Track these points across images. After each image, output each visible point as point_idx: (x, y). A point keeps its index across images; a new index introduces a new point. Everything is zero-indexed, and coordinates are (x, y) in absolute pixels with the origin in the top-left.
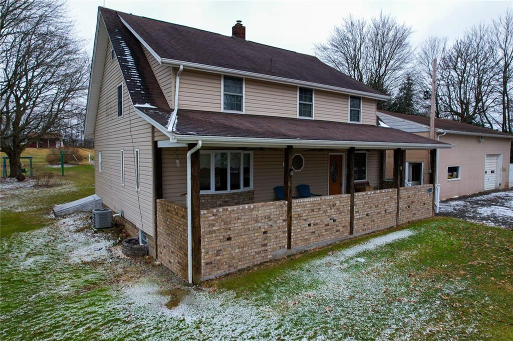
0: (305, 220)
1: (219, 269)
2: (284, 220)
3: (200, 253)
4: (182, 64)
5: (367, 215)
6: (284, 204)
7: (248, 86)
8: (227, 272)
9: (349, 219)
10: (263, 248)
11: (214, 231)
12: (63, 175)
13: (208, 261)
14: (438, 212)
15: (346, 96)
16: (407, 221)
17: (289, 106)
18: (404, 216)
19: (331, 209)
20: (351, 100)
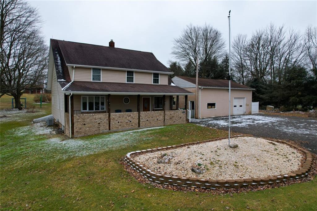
0: (117, 120)
1: (81, 134)
2: (107, 120)
3: (74, 128)
4: (75, 65)
5: (147, 120)
6: (107, 114)
7: (103, 71)
8: (84, 135)
9: (137, 121)
10: (98, 129)
11: (79, 122)
12: (41, 107)
13: (77, 131)
14: (190, 122)
15: (151, 73)
16: (170, 124)
17: (122, 78)
18: (168, 122)
19: (129, 117)
20: (154, 75)
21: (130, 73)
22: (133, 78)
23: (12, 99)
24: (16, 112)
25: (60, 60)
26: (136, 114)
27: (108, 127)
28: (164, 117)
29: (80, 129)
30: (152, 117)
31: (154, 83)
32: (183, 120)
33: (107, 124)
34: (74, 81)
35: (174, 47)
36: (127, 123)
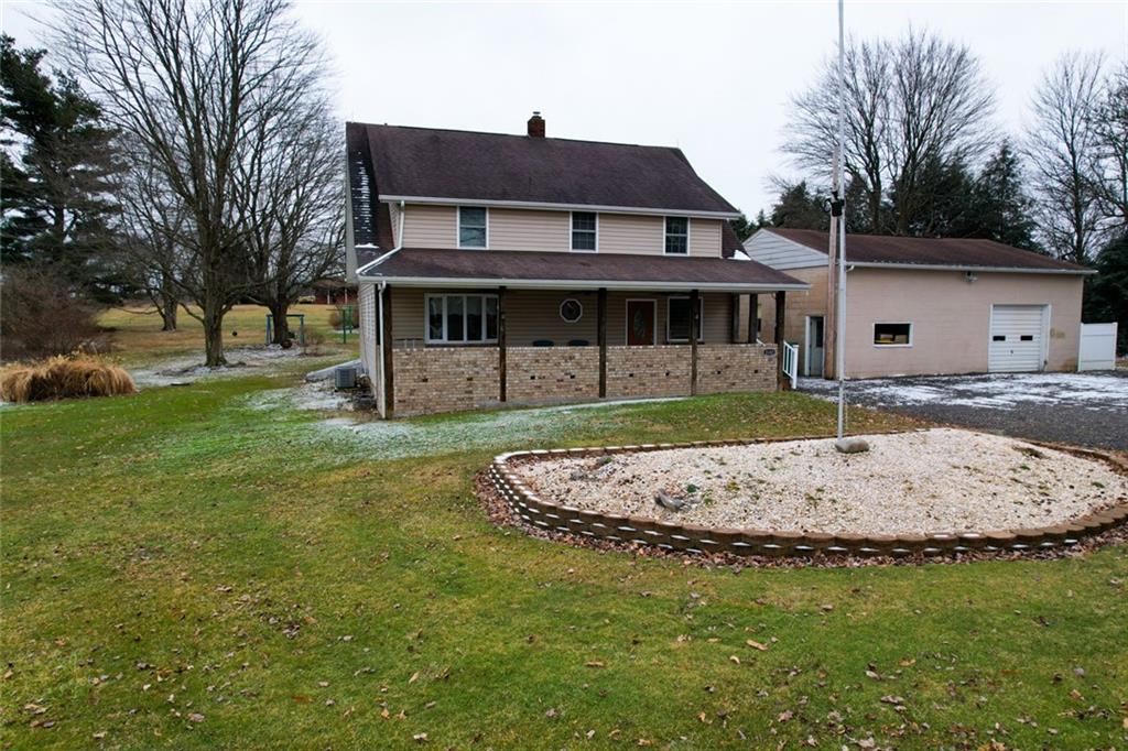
0: (526, 371)
1: (413, 409)
2: (495, 369)
3: (393, 390)
4: (403, 199)
5: (631, 375)
6: (495, 350)
7: (493, 215)
8: (423, 413)
9: (597, 376)
10: (467, 395)
11: (408, 370)
13: (402, 399)
14: (794, 387)
15: (658, 218)
16: (717, 391)
17: (557, 237)
18: (708, 384)
19: (566, 361)
20: (667, 224)
21: (584, 221)
22: (594, 234)
23: (268, 316)
24: (272, 354)
25: (369, 185)
26: (592, 351)
27: (497, 392)
28: (694, 365)
29: (412, 392)
30: (647, 366)
31: (667, 251)
32: (766, 380)
33: (495, 381)
34: (403, 249)
35: (790, 125)
36: (562, 381)
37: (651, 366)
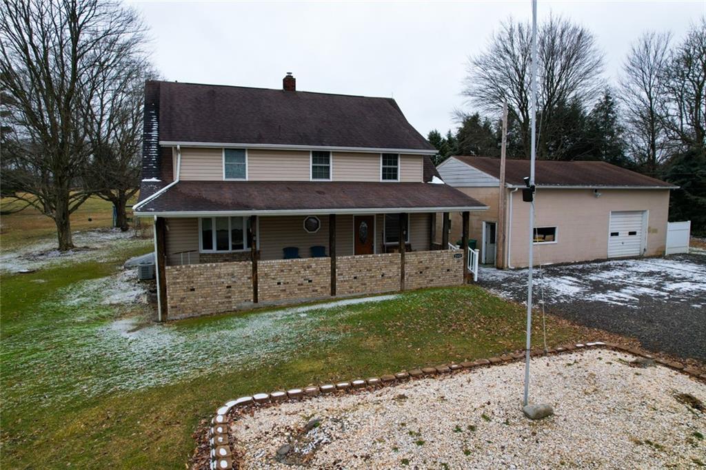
1: (183, 312)
2: (249, 278)
3: (166, 299)
4: (179, 144)
5: (355, 278)
6: (249, 264)
7: (250, 155)
8: (191, 315)
9: (329, 280)
10: (227, 300)
11: (179, 283)
13: (174, 305)
14: (476, 280)
15: (377, 155)
16: (419, 286)
17: (300, 170)
18: (413, 282)
21: (321, 158)
22: (329, 167)
24: (113, 237)
25: (158, 130)
26: (325, 261)
27: (251, 296)
28: (403, 268)
29: (182, 300)
30: (367, 270)
31: (383, 178)
32: (455, 276)
33: (249, 288)
34: (180, 181)
36: (302, 285)
37: (371, 270)
